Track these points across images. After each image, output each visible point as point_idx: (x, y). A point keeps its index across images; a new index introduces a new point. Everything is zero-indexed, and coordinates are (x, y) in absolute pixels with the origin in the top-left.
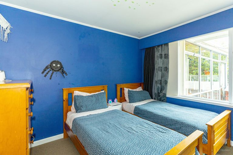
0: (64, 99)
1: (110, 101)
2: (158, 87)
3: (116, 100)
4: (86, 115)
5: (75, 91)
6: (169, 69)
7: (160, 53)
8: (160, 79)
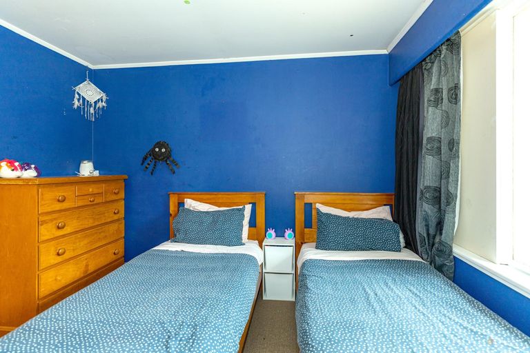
0: (171, 212)
1: (272, 232)
2: (425, 211)
3: (289, 233)
4: (174, 249)
5: (185, 200)
6: (458, 143)
7: (432, 87)
8: (437, 184)
